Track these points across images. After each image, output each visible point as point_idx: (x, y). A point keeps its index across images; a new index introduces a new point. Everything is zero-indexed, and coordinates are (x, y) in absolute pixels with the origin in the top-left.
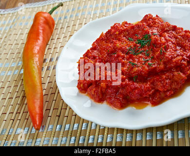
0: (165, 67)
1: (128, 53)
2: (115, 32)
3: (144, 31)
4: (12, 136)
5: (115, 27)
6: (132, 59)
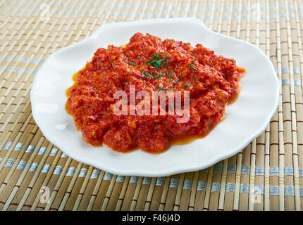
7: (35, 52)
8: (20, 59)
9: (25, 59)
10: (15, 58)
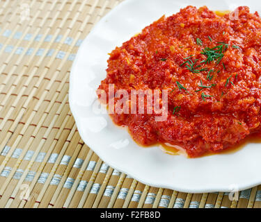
0: (224, 107)
1: (183, 66)
2: (181, 21)
3: (222, 35)
4: (6, 159)
5: (185, 12)
6: (186, 78)
7: (82, 29)
8: (64, 39)
9: (70, 39)
10: (57, 38)
